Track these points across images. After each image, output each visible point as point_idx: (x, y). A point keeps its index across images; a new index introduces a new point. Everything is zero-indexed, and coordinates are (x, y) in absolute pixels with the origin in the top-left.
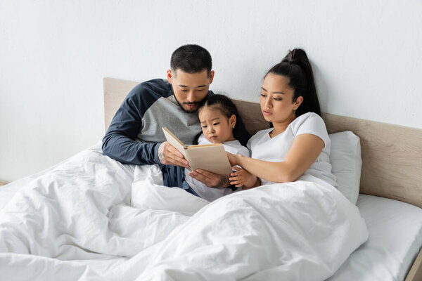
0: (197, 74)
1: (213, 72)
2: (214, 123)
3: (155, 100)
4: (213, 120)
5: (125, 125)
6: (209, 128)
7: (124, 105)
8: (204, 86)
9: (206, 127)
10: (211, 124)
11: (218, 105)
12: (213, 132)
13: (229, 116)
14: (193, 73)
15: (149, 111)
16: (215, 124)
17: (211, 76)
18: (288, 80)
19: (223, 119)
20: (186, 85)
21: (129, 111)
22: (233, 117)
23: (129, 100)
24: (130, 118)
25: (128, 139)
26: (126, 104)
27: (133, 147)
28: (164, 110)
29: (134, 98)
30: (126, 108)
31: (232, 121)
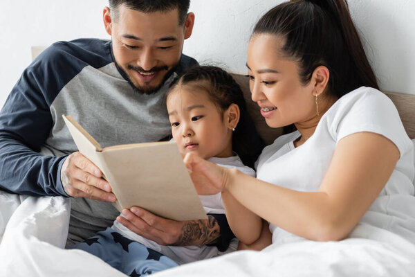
0: (158, 14)
1: (193, 16)
2: (193, 115)
3: (77, 71)
4: (190, 109)
5: (17, 120)
6: (183, 127)
7: (19, 83)
8: (173, 39)
9: (177, 124)
10: (187, 118)
11: (204, 82)
12: (190, 133)
13: (225, 106)
14: (149, 11)
15: (65, 92)
16: (194, 119)
17: (187, 22)
18: (281, 40)
19: (212, 111)
20: (136, 35)
21: (27, 93)
22: (234, 109)
23: (28, 73)
24: (29, 106)
25: (20, 148)
26: (23, 80)
27: (25, 163)
28: (93, 90)
29: (37, 68)
30: (22, 88)
31: (232, 117)
